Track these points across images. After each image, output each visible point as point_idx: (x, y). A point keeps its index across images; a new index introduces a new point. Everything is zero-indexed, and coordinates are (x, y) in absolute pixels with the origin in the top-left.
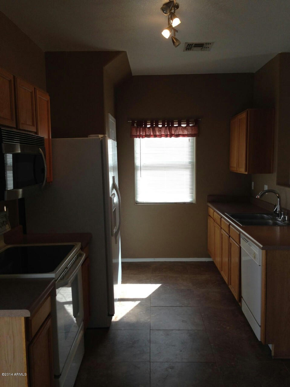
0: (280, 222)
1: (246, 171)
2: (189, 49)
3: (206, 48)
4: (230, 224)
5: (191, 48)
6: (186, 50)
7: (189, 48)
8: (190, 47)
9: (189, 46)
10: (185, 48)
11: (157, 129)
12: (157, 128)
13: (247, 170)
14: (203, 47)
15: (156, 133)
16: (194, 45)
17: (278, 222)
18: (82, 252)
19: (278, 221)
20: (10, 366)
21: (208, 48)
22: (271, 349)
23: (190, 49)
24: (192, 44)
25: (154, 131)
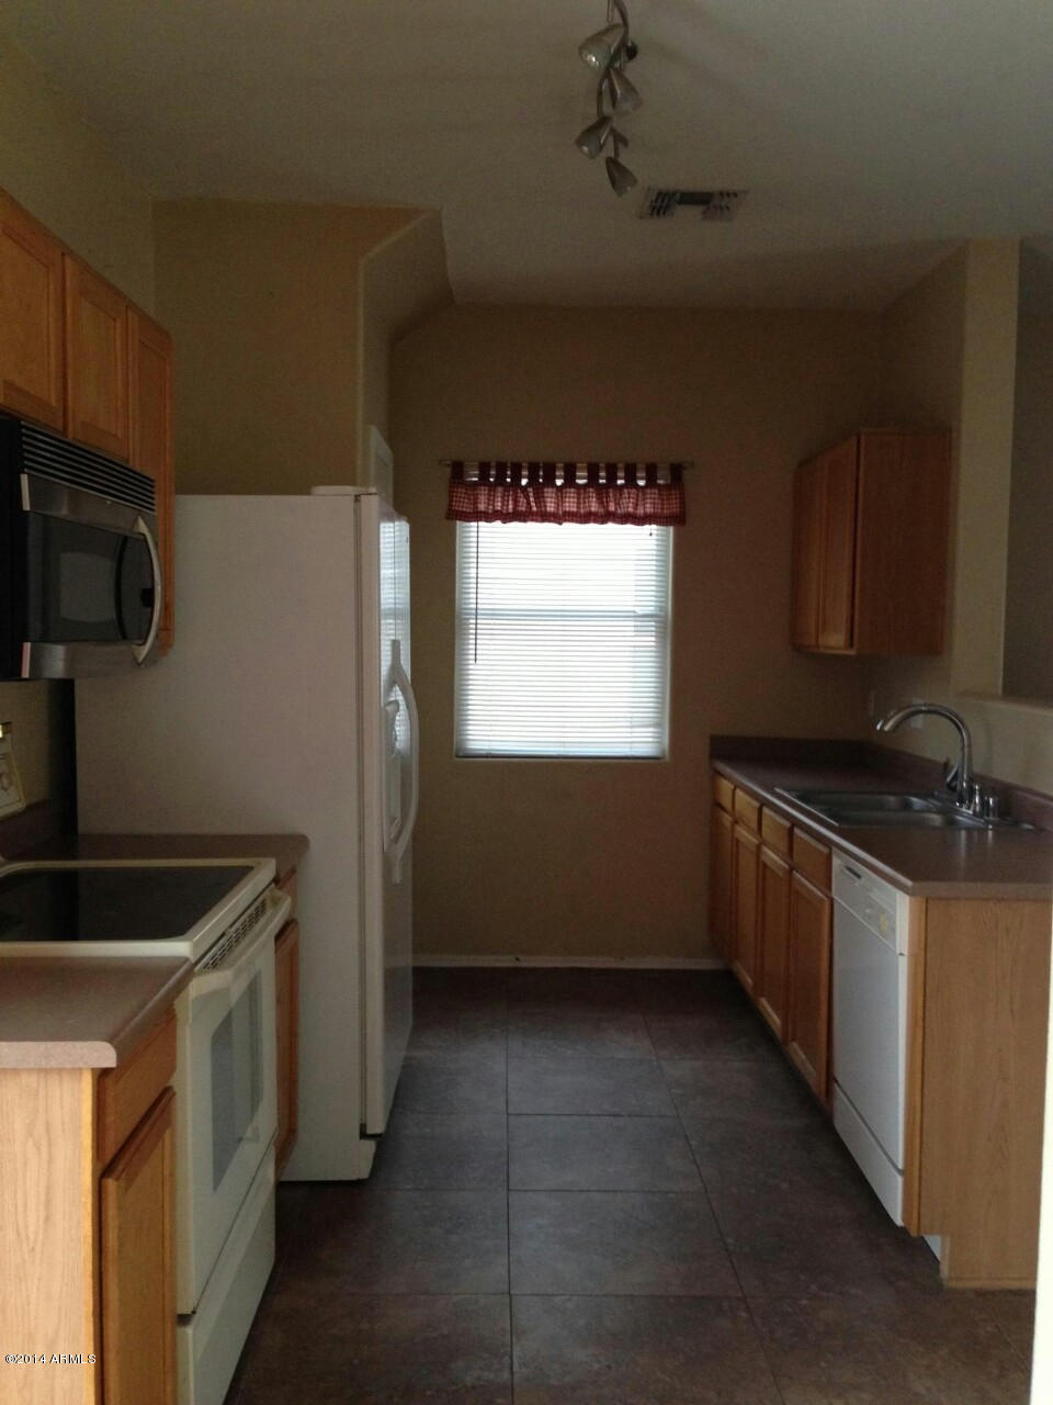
0: (969, 818)
1: (851, 645)
2: (662, 211)
3: (722, 208)
4: (795, 823)
5: (668, 206)
6: (652, 214)
7: (661, 207)
8: (664, 204)
9: (663, 201)
10: (648, 203)
11: (549, 493)
12: (550, 490)
13: (855, 642)
14: (711, 206)
15: (545, 506)
16: (678, 196)
17: (961, 818)
18: (279, 893)
19: (961, 814)
20: (33, 1249)
21: (728, 208)
22: (938, 1255)
23: (664, 213)
24: (674, 194)
25: (539, 498)
